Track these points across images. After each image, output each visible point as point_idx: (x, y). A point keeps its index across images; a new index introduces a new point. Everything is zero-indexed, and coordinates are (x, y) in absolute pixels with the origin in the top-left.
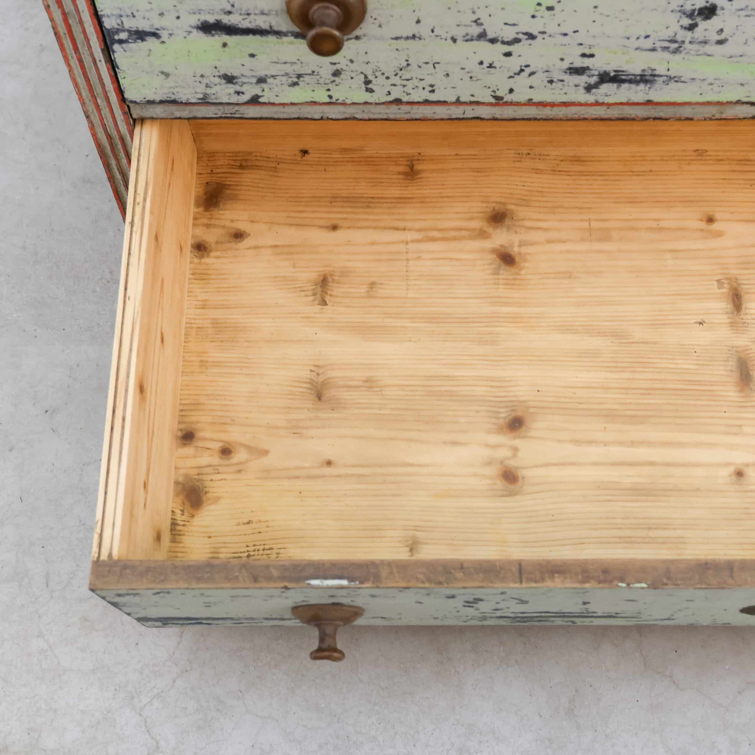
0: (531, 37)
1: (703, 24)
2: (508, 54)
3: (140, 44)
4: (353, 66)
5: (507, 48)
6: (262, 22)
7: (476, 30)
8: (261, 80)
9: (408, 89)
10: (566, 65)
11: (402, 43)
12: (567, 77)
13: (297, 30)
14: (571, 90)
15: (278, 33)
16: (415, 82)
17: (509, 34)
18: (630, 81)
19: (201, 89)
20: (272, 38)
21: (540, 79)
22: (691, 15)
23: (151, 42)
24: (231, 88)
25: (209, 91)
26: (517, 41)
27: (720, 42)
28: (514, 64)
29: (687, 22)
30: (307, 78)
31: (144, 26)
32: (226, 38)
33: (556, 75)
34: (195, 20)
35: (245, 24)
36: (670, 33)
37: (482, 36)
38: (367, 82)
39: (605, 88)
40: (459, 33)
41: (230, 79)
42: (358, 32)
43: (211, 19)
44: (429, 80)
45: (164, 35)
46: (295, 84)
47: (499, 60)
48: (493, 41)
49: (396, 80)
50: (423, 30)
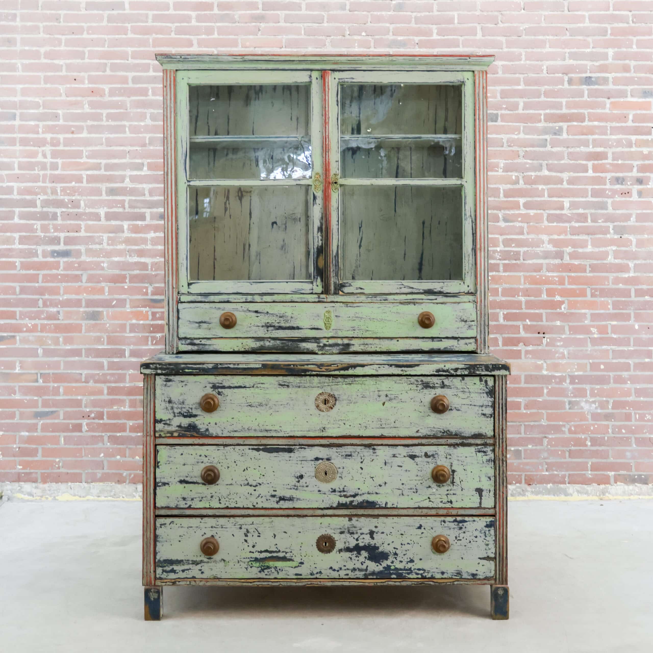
0: (260, 484)
1: (301, 481)
2: (255, 490)
3: (164, 487)
4: (216, 494)
5: (254, 488)
6: (194, 480)
7: (246, 482)
8: (192, 499)
9: (230, 503)
10: (270, 494)
11: (228, 486)
12: (271, 498)
13: (203, 482)
14: (273, 503)
15: (198, 483)
16: (232, 500)
17: (254, 484)
18: (287, 500)
19: (176, 502)
20: (196, 485)
21: (264, 499)
22: (297, 478)
23: (167, 486)
24: (184, 502)
25: (178, 503)
26: (257, 486)
27: (307, 486)
28: (257, 493)
29: (297, 480)
30: (204, 499)
31: (166, 481)
32: (185, 485)
33: (269, 498)
34: (178, 479)
35: (190, 480)
36: (293, 484)
37: (248, 484)
38: (220, 500)
39: (282, 502)
40: (242, 483)
41: (184, 499)
42: (217, 483)
43: (183, 479)
44: (236, 499)
45: (170, 484)
46: (201, 501)
47: (253, 492)
48: (251, 486)
49: (227, 499)
50: (234, 483)
